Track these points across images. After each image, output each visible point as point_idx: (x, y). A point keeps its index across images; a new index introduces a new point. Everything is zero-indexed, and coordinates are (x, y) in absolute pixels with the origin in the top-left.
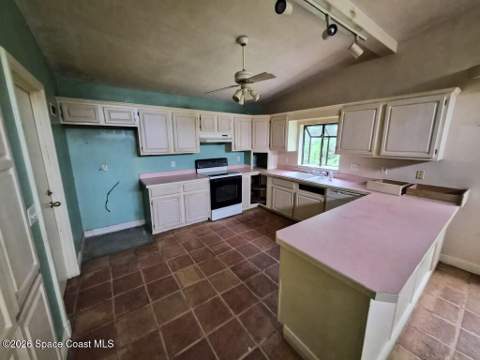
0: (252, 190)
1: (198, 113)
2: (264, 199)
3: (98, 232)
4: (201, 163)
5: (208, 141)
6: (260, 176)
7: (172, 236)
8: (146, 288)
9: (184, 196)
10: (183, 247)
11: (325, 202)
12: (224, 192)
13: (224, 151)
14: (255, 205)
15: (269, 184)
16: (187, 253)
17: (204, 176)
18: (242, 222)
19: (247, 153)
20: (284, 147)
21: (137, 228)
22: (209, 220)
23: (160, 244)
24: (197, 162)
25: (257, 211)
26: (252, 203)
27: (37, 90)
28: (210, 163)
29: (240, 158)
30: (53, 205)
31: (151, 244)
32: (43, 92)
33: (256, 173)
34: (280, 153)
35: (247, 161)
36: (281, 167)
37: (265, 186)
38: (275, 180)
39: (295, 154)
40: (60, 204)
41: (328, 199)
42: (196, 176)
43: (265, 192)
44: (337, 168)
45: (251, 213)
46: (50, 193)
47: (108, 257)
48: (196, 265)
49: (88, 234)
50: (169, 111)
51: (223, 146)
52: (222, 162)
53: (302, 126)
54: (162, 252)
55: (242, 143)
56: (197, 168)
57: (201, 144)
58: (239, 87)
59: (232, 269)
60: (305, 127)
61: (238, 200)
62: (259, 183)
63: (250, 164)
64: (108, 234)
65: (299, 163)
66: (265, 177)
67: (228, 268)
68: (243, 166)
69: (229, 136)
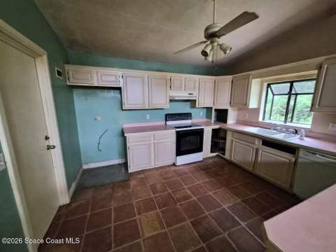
0: (212, 141)
1: (169, 75)
2: (223, 150)
3: (92, 166)
4: (169, 117)
5: (176, 99)
6: (219, 129)
7: (143, 176)
8: (113, 228)
9: (154, 144)
10: (149, 188)
11: (295, 163)
12: (188, 141)
13: (189, 107)
14: (215, 154)
15: (229, 137)
16: (153, 196)
17: (171, 128)
18: (203, 169)
19: (209, 109)
20: (246, 104)
21: (119, 164)
22: (174, 165)
23: (133, 183)
24: (166, 115)
25: (216, 160)
26: (212, 152)
27: (41, 56)
28: (177, 117)
29: (203, 113)
30: (49, 148)
31: (126, 181)
32: (45, 57)
33: (217, 127)
34: (239, 109)
35: (209, 116)
36: (239, 122)
37: (225, 139)
38: (235, 134)
39: (257, 110)
40: (54, 147)
41: (300, 160)
42: (166, 127)
43: (224, 144)
44: (309, 127)
45: (211, 161)
46: (47, 138)
47: (92, 189)
48: (158, 210)
49: (85, 167)
50: (146, 74)
51: (189, 103)
52: (187, 116)
53: (265, 85)
54: (133, 191)
55: (205, 100)
56: (166, 120)
57: (171, 101)
58: (209, 42)
59: (191, 222)
60: (269, 85)
61: (200, 149)
62: (219, 136)
63: (211, 119)
64: (99, 168)
65: (260, 119)
66: (225, 131)
67: (188, 222)
68: (205, 120)
69: (195, 95)
